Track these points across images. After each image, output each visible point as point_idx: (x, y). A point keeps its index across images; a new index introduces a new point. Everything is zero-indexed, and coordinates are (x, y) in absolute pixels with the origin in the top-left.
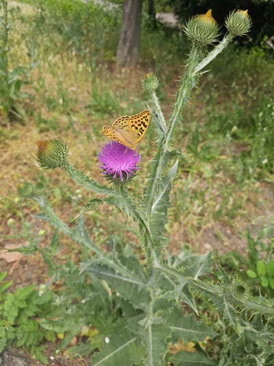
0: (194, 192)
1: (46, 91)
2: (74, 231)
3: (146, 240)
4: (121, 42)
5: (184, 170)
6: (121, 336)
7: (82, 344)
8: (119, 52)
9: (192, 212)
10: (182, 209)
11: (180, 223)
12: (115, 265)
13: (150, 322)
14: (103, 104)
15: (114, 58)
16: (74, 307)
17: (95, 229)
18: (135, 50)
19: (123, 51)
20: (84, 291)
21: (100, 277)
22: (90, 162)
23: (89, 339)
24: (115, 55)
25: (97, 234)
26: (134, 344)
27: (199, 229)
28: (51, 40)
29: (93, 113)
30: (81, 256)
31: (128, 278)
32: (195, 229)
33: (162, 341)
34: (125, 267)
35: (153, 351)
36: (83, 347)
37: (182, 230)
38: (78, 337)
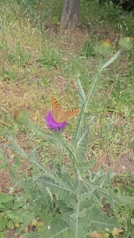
0: (116, 127)
1: (8, 49)
2: (30, 156)
3: (74, 163)
4: (64, 10)
5: (109, 110)
6: (58, 225)
7: (32, 232)
8: (63, 18)
9: (113, 142)
10: (106, 140)
11: (104, 150)
12: (54, 178)
13: (77, 216)
14: (50, 59)
15: (59, 23)
16: (28, 204)
17: (42, 153)
18: (75, 16)
19: (66, 17)
20: (34, 194)
21: (45, 185)
22: (39, 104)
23: (36, 228)
24: (60, 20)
25: (43, 156)
26: (67, 232)
27: (118, 154)
28: (12, 9)
29: (42, 65)
30: (32, 171)
31: (63, 187)
32: (115, 155)
33: (84, 228)
34: (61, 180)
35: (78, 234)
36: (33, 234)
37: (105, 155)
38: (29, 227)
